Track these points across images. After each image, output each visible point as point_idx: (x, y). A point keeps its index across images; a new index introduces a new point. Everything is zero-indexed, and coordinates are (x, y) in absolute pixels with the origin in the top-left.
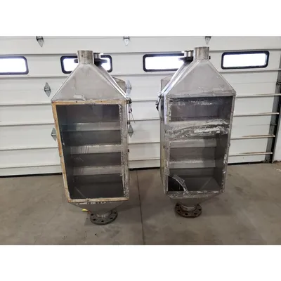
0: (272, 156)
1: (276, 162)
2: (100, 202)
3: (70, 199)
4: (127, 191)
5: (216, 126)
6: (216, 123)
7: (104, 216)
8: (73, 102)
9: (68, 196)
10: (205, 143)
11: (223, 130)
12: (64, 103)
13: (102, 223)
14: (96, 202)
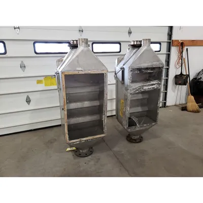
0: (165, 103)
1: (167, 106)
2: (87, 140)
3: (68, 141)
4: (105, 130)
5: (154, 84)
6: (154, 83)
7: (85, 151)
8: (76, 73)
9: (68, 138)
10: (142, 96)
11: (158, 86)
12: (70, 73)
13: (86, 155)
14: (85, 141)
